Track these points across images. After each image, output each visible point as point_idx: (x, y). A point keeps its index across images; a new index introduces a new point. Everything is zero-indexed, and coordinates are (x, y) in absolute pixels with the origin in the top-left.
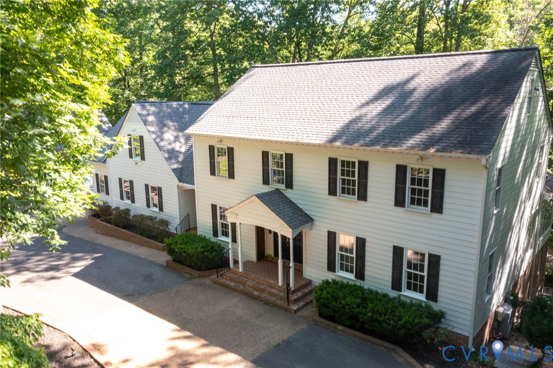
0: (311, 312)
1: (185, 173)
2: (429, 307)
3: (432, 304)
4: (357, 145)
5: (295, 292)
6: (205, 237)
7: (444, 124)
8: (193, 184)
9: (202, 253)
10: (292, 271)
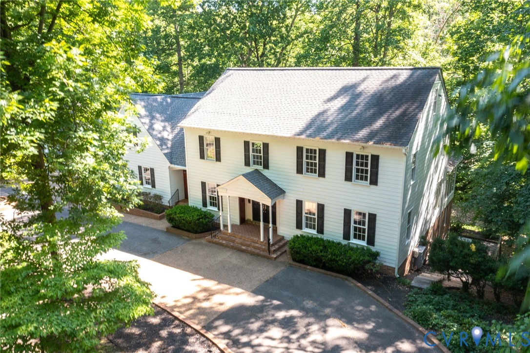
0: (287, 258)
2: (369, 250)
3: (371, 247)
4: (317, 138)
5: (273, 245)
6: (196, 207)
7: (379, 123)
8: (185, 166)
9: (198, 219)
10: (271, 230)
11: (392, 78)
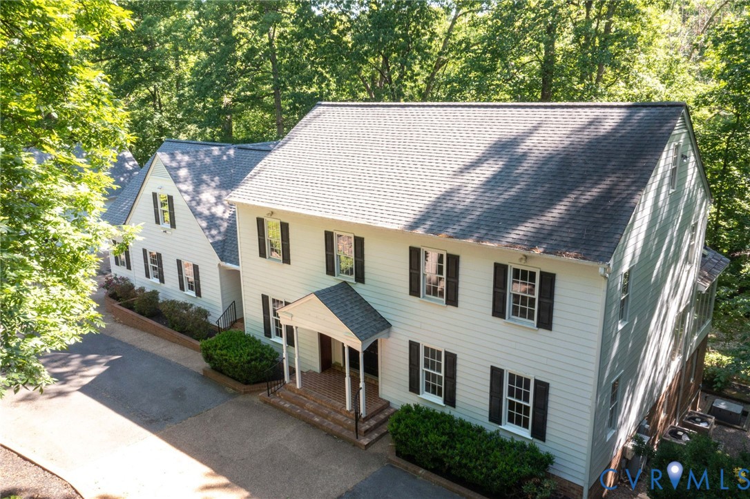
0: (386, 447)
1: (226, 248)
2: (534, 449)
3: (538, 443)
4: (443, 235)
5: (366, 419)
6: (253, 338)
7: (556, 212)
8: (238, 264)
9: (249, 362)
10: (362, 393)
11: (591, 123)
